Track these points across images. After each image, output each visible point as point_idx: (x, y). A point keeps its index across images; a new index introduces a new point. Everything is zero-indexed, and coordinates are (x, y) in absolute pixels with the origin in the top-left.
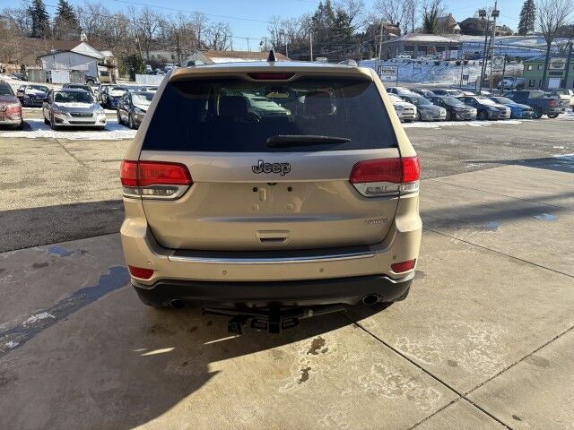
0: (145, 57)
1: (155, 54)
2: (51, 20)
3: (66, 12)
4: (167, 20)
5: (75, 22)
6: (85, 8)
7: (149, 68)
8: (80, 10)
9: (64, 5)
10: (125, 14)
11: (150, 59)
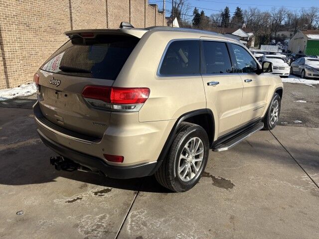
0: (274, 35)
1: (280, 33)
2: (231, 18)
3: (239, 14)
4: (293, 13)
5: (242, 18)
6: (248, 10)
7: (274, 41)
8: (246, 11)
9: (238, 9)
10: (269, 12)
11: (276, 37)
